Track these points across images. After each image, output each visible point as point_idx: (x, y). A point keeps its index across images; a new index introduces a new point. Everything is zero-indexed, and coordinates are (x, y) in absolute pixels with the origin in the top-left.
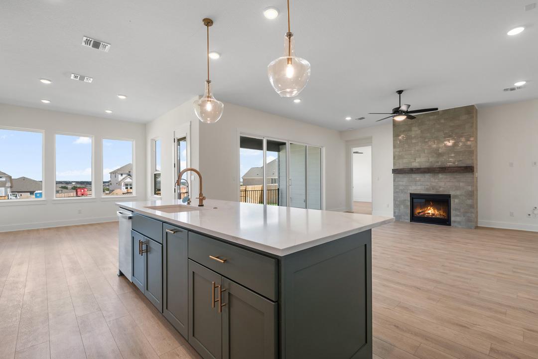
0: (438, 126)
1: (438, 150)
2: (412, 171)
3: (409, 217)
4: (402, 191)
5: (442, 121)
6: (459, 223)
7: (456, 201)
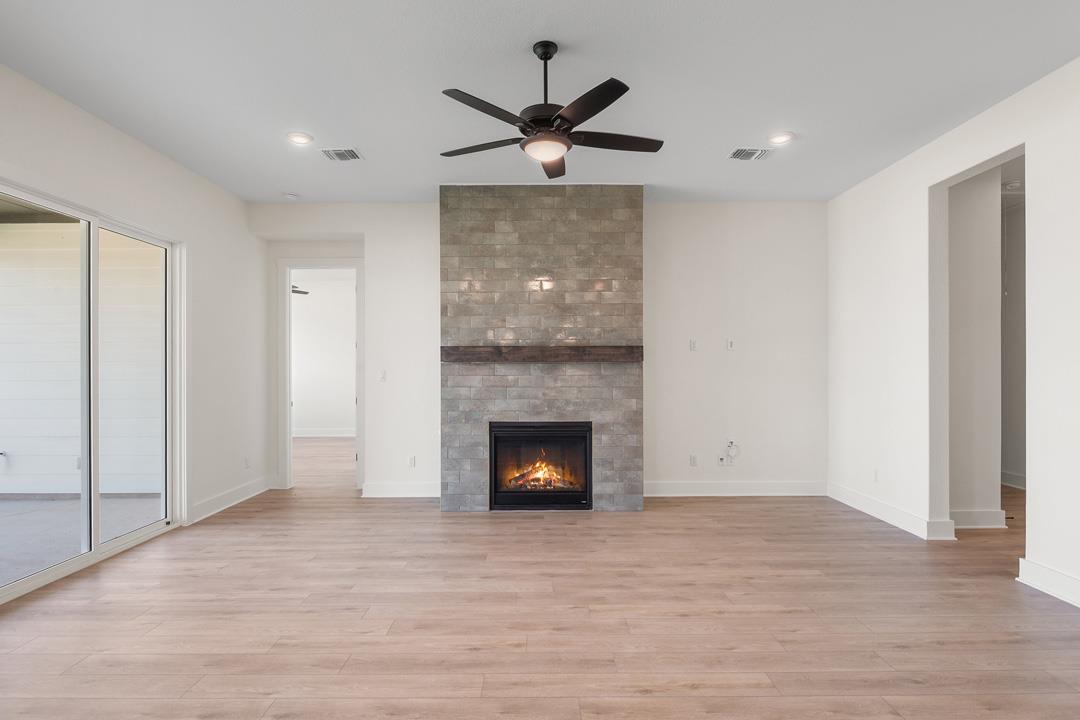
0: (563, 229)
1: (563, 297)
2: (498, 354)
3: (484, 497)
4: (468, 417)
5: (574, 216)
6: (611, 497)
7: (604, 438)
